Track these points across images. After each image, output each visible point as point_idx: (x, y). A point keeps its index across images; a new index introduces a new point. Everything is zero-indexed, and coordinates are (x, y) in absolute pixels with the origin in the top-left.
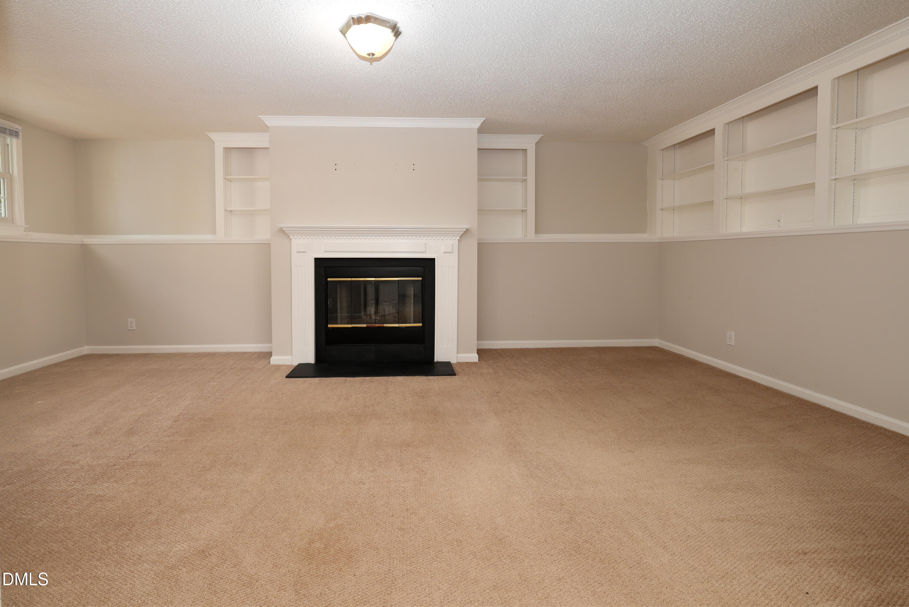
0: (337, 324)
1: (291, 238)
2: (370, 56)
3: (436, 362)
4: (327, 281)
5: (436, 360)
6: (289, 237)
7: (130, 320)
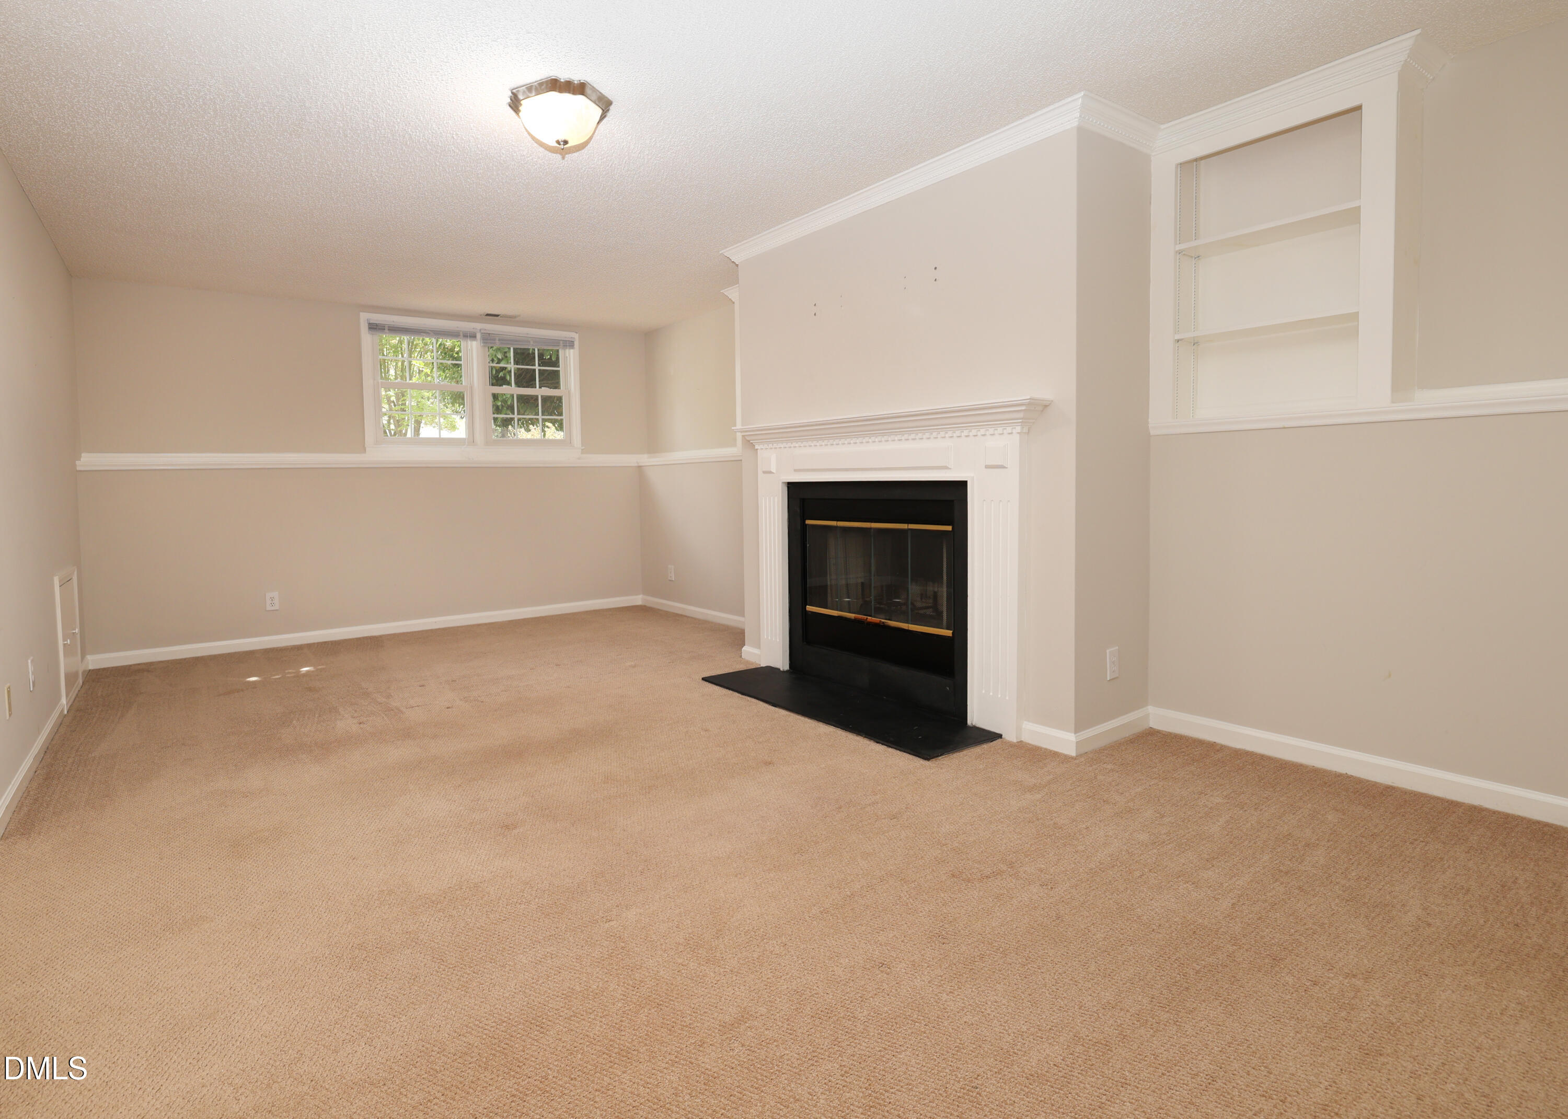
0: (826, 607)
1: (756, 448)
2: (560, 144)
3: (970, 727)
4: (806, 525)
5: (969, 722)
6: (754, 446)
7: (670, 566)
